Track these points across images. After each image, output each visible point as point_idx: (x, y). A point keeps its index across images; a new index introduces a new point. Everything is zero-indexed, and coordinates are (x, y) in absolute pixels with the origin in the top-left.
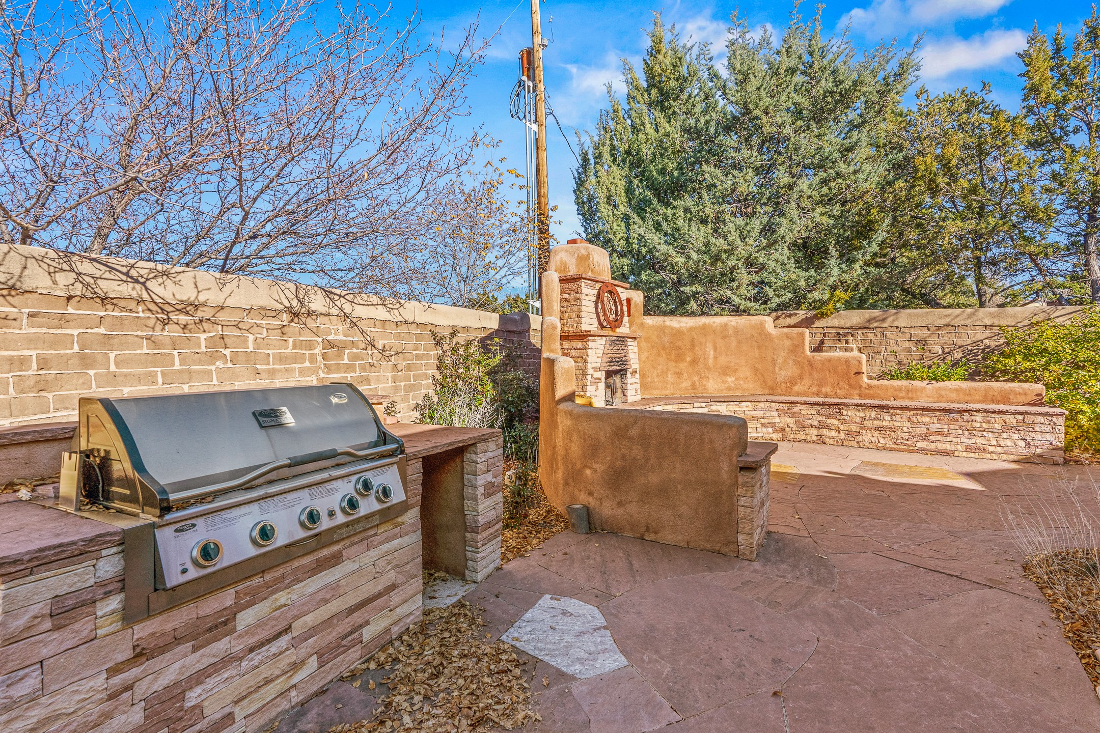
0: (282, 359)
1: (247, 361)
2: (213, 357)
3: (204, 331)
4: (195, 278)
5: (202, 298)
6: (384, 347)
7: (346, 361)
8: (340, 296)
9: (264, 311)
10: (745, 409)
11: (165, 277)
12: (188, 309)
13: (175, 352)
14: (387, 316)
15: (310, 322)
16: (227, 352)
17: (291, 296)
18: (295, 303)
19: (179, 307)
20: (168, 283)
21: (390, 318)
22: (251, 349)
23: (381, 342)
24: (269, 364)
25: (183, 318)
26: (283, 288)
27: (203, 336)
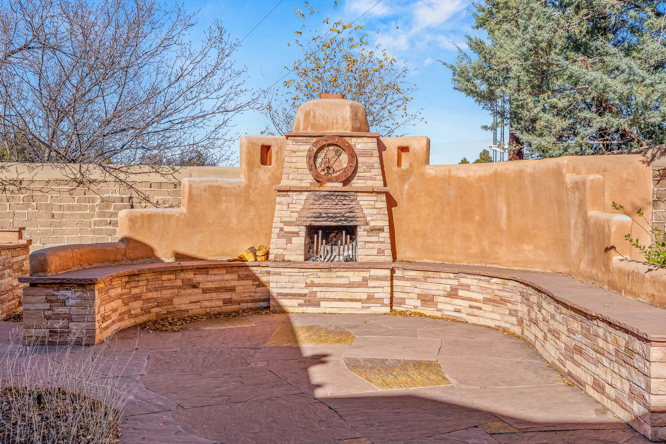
0: (70, 208)
1: (47, 209)
2: (27, 206)
3: (22, 194)
4: (16, 168)
5: (21, 177)
6: (157, 202)
7: (112, 210)
8: (115, 169)
9: (57, 182)
10: (495, 287)
11: (2, 169)
12: (15, 183)
13: (8, 204)
14: (162, 179)
15: (92, 186)
16: (34, 204)
17: (75, 172)
18: (78, 176)
19: (11, 182)
20: (4, 171)
21: (165, 180)
22: (49, 202)
23: (156, 198)
24: (61, 210)
25: (12, 188)
26: (71, 168)
27: (22, 196)
